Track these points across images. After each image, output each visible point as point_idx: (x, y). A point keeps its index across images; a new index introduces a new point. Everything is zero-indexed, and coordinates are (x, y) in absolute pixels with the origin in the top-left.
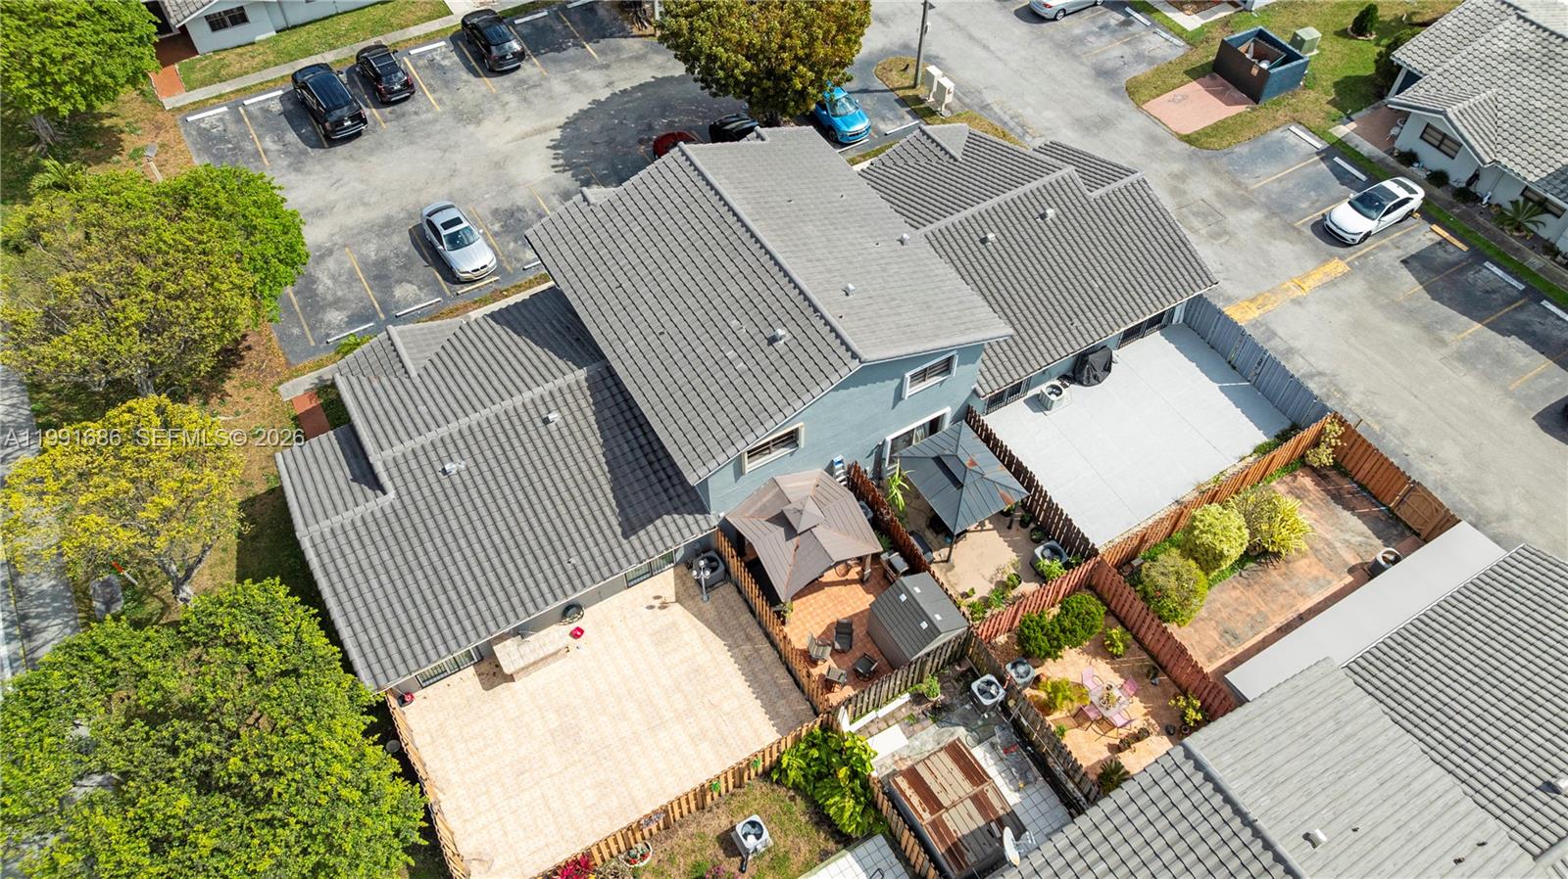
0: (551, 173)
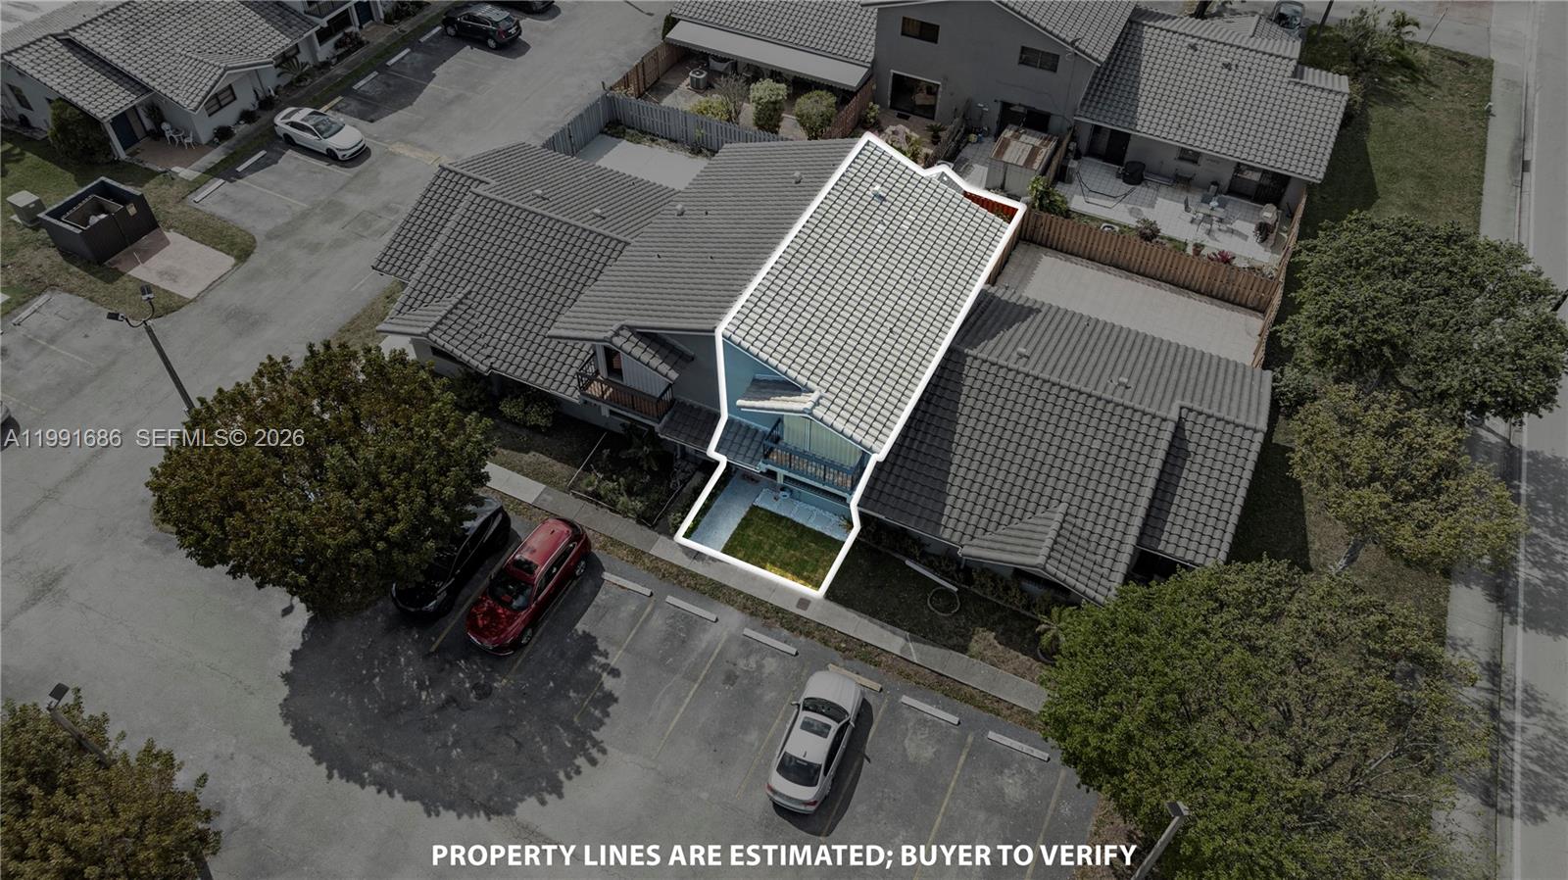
0: (608, 761)
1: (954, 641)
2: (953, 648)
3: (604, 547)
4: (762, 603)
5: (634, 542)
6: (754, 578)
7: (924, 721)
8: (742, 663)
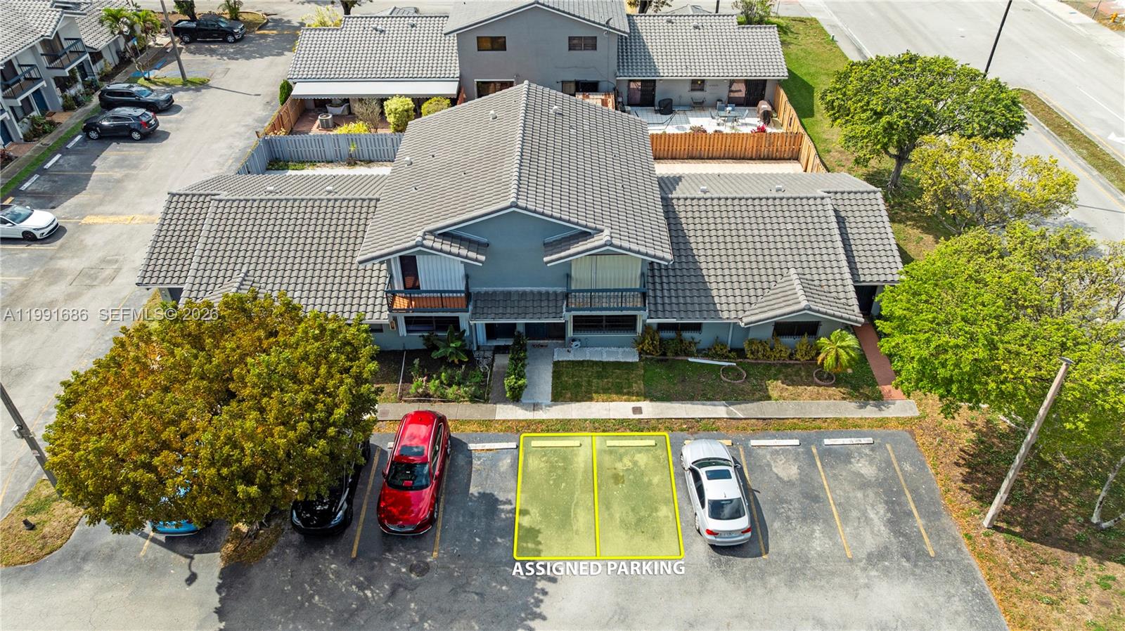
1: (758, 395)
2: (759, 400)
3: (456, 428)
7: (776, 452)
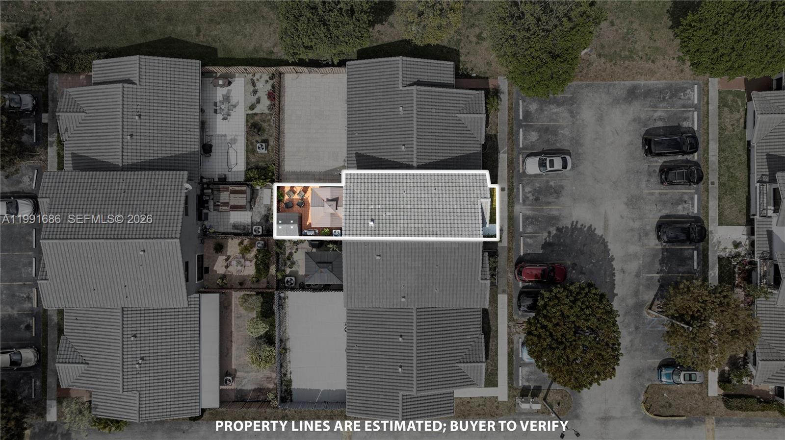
0: (574, 219)
2: (497, 139)
3: (512, 261)
4: (509, 202)
5: (506, 253)
6: (501, 209)
8: (531, 198)
